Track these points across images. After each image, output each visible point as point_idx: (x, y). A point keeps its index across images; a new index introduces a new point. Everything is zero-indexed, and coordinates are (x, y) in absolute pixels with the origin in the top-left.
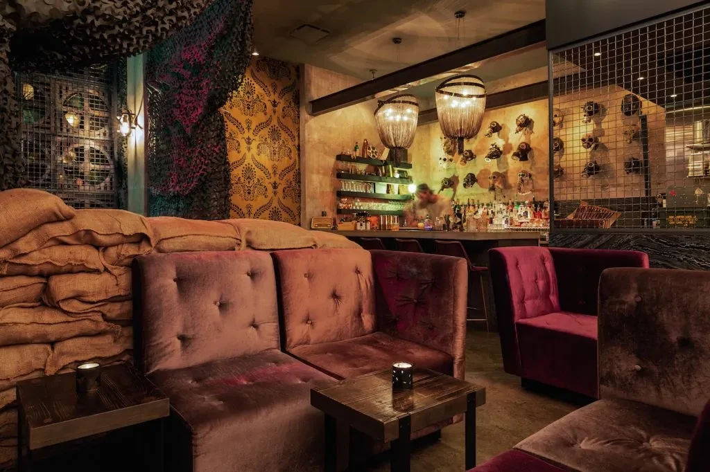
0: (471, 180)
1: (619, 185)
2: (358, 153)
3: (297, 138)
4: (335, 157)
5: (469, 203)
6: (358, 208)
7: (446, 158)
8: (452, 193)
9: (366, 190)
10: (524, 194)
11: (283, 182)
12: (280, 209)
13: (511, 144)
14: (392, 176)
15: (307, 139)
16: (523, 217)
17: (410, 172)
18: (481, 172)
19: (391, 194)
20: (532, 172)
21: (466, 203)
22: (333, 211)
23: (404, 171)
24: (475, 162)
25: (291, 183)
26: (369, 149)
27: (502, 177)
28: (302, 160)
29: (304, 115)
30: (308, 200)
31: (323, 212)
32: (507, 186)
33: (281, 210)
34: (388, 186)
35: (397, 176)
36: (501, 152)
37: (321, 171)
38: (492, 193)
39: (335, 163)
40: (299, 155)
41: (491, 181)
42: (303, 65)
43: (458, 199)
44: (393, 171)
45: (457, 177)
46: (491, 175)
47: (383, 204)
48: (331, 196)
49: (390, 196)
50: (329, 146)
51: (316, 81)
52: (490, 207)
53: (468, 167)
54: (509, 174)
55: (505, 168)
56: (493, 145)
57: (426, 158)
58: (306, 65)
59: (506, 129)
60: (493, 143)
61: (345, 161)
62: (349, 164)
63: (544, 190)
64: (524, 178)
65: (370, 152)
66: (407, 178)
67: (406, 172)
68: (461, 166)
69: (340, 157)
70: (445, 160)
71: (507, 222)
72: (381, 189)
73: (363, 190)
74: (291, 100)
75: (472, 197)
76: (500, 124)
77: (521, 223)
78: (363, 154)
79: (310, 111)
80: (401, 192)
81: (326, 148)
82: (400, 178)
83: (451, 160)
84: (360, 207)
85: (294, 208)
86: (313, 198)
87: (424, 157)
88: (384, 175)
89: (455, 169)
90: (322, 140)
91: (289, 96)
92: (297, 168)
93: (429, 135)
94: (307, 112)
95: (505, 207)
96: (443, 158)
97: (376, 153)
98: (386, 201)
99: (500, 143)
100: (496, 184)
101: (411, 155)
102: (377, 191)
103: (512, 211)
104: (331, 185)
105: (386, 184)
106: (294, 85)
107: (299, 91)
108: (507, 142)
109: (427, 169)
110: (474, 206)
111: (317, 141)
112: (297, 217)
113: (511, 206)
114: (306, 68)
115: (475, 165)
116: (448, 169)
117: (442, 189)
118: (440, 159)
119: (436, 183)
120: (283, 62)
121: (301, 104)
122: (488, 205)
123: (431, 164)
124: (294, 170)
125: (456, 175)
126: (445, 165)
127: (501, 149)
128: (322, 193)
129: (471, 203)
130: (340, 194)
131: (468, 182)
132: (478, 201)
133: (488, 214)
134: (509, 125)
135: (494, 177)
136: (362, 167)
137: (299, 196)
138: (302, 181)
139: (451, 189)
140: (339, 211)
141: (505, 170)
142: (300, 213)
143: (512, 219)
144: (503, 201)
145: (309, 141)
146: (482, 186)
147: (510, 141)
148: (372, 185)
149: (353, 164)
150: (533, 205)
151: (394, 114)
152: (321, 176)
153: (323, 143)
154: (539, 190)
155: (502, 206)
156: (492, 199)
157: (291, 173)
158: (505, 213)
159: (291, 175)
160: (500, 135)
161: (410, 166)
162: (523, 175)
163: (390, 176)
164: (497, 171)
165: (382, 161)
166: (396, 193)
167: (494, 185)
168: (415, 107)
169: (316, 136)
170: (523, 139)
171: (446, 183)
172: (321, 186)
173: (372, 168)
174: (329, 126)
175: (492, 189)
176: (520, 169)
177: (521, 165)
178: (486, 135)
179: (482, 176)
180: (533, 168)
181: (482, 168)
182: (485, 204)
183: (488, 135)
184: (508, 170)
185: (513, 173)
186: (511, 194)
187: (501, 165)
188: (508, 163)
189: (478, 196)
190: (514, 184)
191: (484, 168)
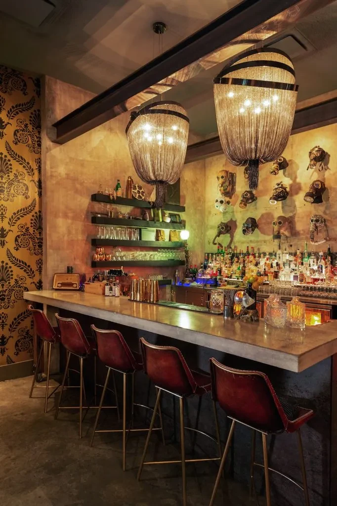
0: (252, 225)
2: (120, 193)
3: (36, 172)
4: (90, 197)
5: (248, 251)
6: (119, 259)
7: (223, 200)
8: (229, 239)
9: (130, 237)
10: (316, 244)
11: (15, 229)
12: (10, 264)
13: (299, 184)
14: (161, 220)
15: (49, 174)
16: (317, 273)
17: (183, 216)
18: (262, 215)
19: (161, 241)
20: (326, 217)
21: (245, 251)
22: (87, 263)
23: (175, 215)
24: (256, 205)
25: (27, 229)
26: (135, 188)
27: (288, 222)
28: (44, 199)
29: (46, 142)
30: (50, 251)
31: (68, 267)
32: (294, 233)
33: (12, 265)
34: (158, 232)
35: (168, 220)
36: (288, 193)
37: (70, 215)
38: (276, 241)
39: (89, 204)
40: (40, 194)
41: (276, 228)
42: (43, 76)
43: (235, 247)
44: (163, 215)
45: (235, 222)
46: (275, 220)
47: (151, 253)
48: (84, 245)
49: (160, 243)
50: (82, 184)
51: (63, 100)
52: (273, 257)
53: (247, 210)
54: (296, 219)
55: (291, 212)
56: (278, 185)
57: (200, 201)
58: (47, 77)
59: (294, 166)
60: (279, 182)
61: (104, 202)
62: (108, 206)
64: (318, 224)
65: (135, 192)
66: (180, 223)
67: (179, 215)
68: (240, 209)
69: (95, 198)
70: (222, 202)
71: (295, 277)
72: (149, 235)
73: (125, 237)
74: (28, 122)
75: (253, 245)
76: (287, 159)
77: (316, 280)
78: (127, 195)
79: (54, 138)
80: (172, 238)
81: (78, 186)
82: (172, 222)
83: (228, 203)
84: (122, 257)
85: (32, 261)
86: (58, 249)
87: (199, 200)
88: (153, 220)
89: (233, 212)
90: (72, 175)
91: (23, 116)
92: (37, 209)
93: (205, 175)
94: (50, 138)
95: (292, 258)
96: (219, 200)
97: (143, 193)
98: (155, 249)
99: (287, 182)
100: (282, 231)
101: (184, 197)
102: (144, 239)
103: (302, 264)
104: (83, 232)
105: (155, 229)
106: (32, 102)
107: (39, 111)
108: (294, 180)
109: (202, 212)
110: (254, 255)
111: (64, 176)
112: (37, 273)
113: (300, 257)
114: (47, 80)
115: (256, 209)
116: (225, 213)
117: (218, 235)
118: (217, 201)
119: (212, 228)
120: (14, 71)
121: (42, 127)
122: (271, 254)
123: (206, 207)
124: (33, 213)
125: (234, 220)
126: (221, 208)
127: (288, 190)
128: (71, 243)
129: (250, 251)
130: (96, 243)
131: (247, 228)
132: (259, 249)
133: (272, 267)
134: (297, 161)
135: (280, 223)
136: (125, 210)
137: (40, 246)
138: (43, 227)
139: (229, 235)
140: (94, 264)
141: (291, 214)
142: (40, 267)
143: (302, 275)
144: (288, 250)
145: (52, 176)
146: (263, 232)
147: (298, 180)
148: (137, 232)
149: (114, 206)
150: (329, 258)
151: (154, 132)
152: (70, 221)
153: (72, 179)
155: (288, 257)
156: (276, 248)
157: (29, 217)
158: (293, 266)
159: (27, 220)
160: (286, 173)
161: (183, 209)
162: (317, 221)
163: (159, 221)
164: (282, 215)
165: (149, 202)
166: (167, 239)
167: (279, 232)
168: (184, 122)
169: (62, 170)
170: (315, 177)
171: (222, 228)
172: (69, 232)
173: (138, 211)
174: (81, 158)
175: (278, 236)
176: (311, 212)
177: (312, 209)
178: (272, 172)
179: (264, 221)
180: (328, 212)
181: (263, 211)
182: (267, 254)
183: (274, 172)
184: (295, 214)
185: (303, 218)
186: (299, 243)
187: (286, 208)
188: (295, 206)
189: (259, 243)
190: (304, 232)
191: (267, 211)
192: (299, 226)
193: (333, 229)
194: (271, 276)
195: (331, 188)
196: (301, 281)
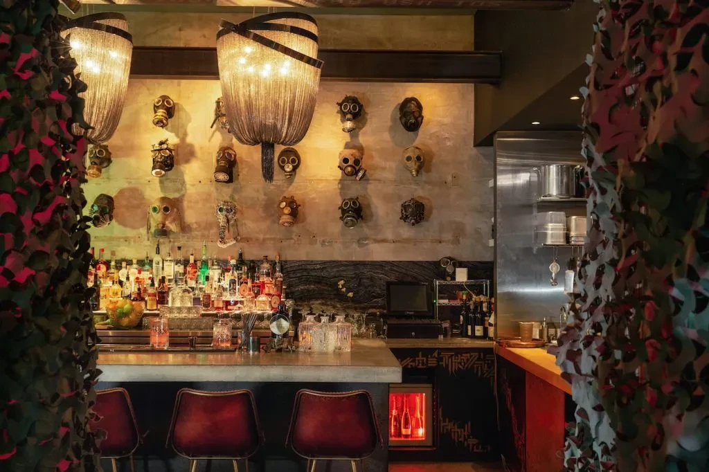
1: (384, 241)
10: (225, 246)
13: (191, 146)
16: (227, 293)
18: (122, 192)
36: (174, 159)
41: (159, 217)
46: (156, 204)
53: (102, 181)
54: (185, 204)
55: (177, 190)
56: (162, 144)
63: (257, 239)
64: (230, 216)
71: (196, 301)
100: (167, 223)
108: (183, 138)
110: (107, 264)
115: (110, 179)
127: (175, 153)
131: (102, 213)
132: (113, 253)
134: (187, 107)
135: (166, 209)
141: (176, 195)
146: (123, 223)
147: (189, 140)
154: (247, 240)
162: (229, 211)
164: (165, 195)
167: (164, 225)
175: (163, 232)
176: (209, 195)
177: (213, 189)
178: (157, 123)
179: (124, 202)
180: (236, 197)
181: (124, 185)
182: (135, 261)
183: (162, 122)
184: (183, 195)
185: (197, 202)
186: (190, 243)
187: (167, 183)
188: (184, 182)
189: (114, 243)
190: (200, 226)
191: (132, 186)
192: (190, 217)
193: (245, 224)
194: (152, 300)
195: (242, 161)
196: (207, 305)
